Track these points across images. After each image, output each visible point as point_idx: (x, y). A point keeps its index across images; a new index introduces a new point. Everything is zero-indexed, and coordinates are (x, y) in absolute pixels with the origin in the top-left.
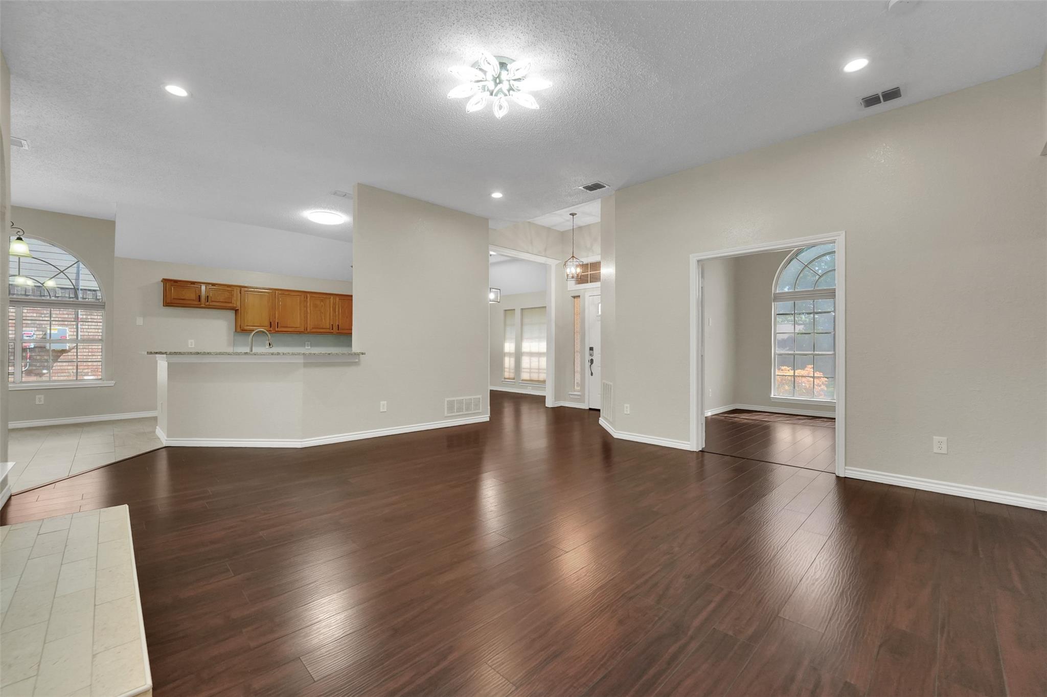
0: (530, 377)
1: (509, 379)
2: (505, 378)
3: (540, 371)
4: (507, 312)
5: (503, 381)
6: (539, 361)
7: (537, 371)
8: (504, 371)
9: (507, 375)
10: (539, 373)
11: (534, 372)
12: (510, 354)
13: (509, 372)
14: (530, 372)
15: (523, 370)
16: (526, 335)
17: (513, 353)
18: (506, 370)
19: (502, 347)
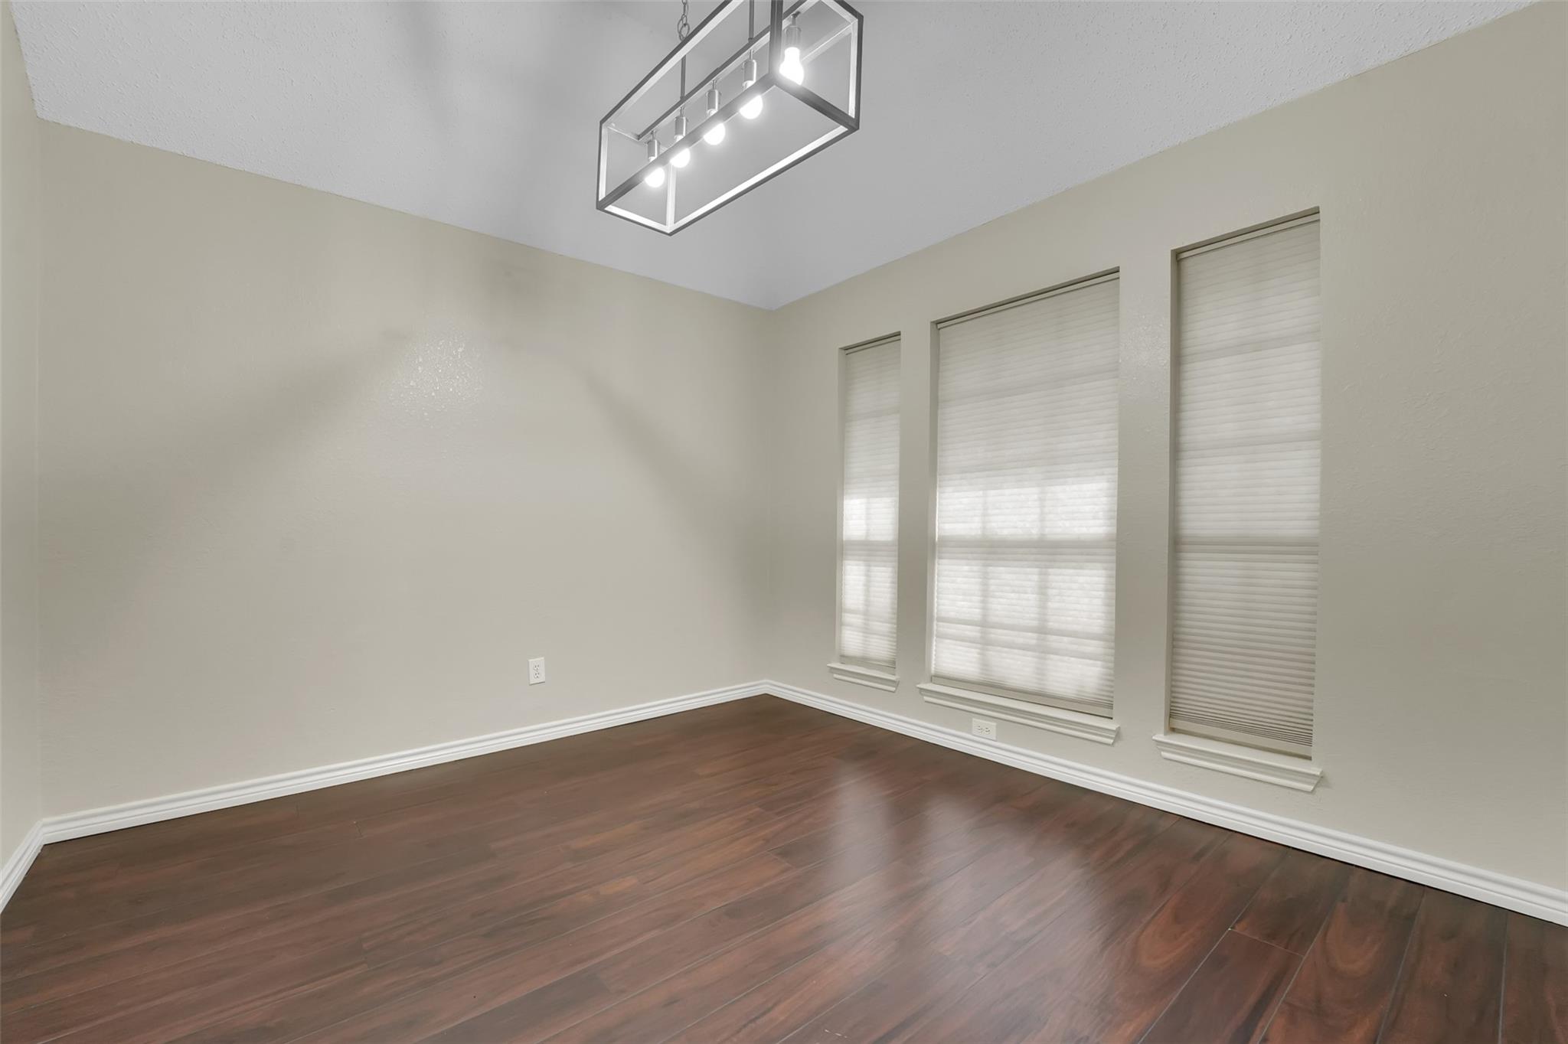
0: (985, 664)
1: (864, 661)
2: (844, 658)
3: (1054, 641)
4: (857, 357)
5: (833, 670)
6: (1043, 590)
7: (1031, 638)
8: (842, 624)
9: (851, 640)
10: (1043, 651)
11: (1011, 646)
12: (868, 549)
13: (867, 631)
14: (985, 643)
15: (938, 627)
16: (952, 455)
17: (885, 544)
18: (848, 618)
19: (832, 518)
